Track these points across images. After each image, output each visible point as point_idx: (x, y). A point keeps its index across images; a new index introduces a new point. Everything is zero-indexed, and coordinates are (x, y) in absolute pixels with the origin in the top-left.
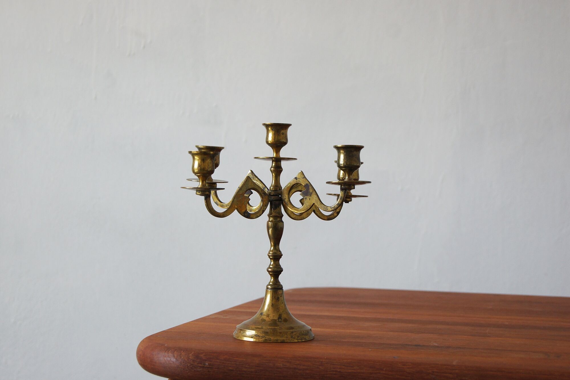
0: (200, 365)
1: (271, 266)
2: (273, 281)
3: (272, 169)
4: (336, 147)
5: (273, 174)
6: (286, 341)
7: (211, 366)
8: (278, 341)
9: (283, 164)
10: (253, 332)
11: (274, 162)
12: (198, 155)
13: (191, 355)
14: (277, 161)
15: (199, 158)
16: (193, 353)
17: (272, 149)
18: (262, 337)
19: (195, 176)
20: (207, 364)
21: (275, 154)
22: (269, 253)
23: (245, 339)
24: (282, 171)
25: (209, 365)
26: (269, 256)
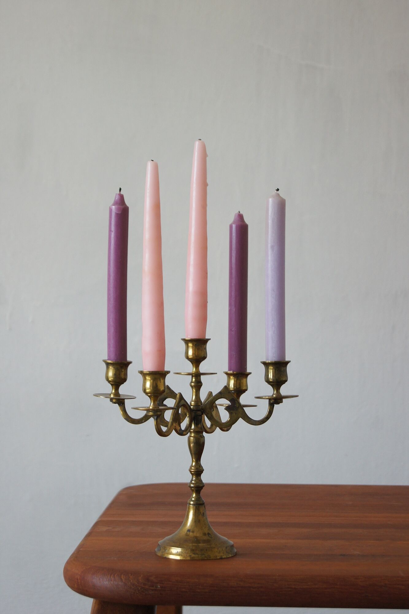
0: (151, 588)
1: (193, 482)
2: (195, 497)
3: (193, 384)
4: (264, 363)
5: (194, 390)
6: (223, 557)
7: (163, 589)
8: (217, 558)
9: (203, 378)
10: (179, 550)
11: (194, 378)
12: (149, 376)
13: (140, 578)
14: (197, 376)
15: (150, 378)
16: (142, 576)
17: (192, 364)
18: (201, 554)
19: (146, 396)
20: (159, 586)
21: (194, 369)
22: (191, 468)
23: (171, 557)
24: (201, 385)
25: (161, 587)
26: (191, 472)
